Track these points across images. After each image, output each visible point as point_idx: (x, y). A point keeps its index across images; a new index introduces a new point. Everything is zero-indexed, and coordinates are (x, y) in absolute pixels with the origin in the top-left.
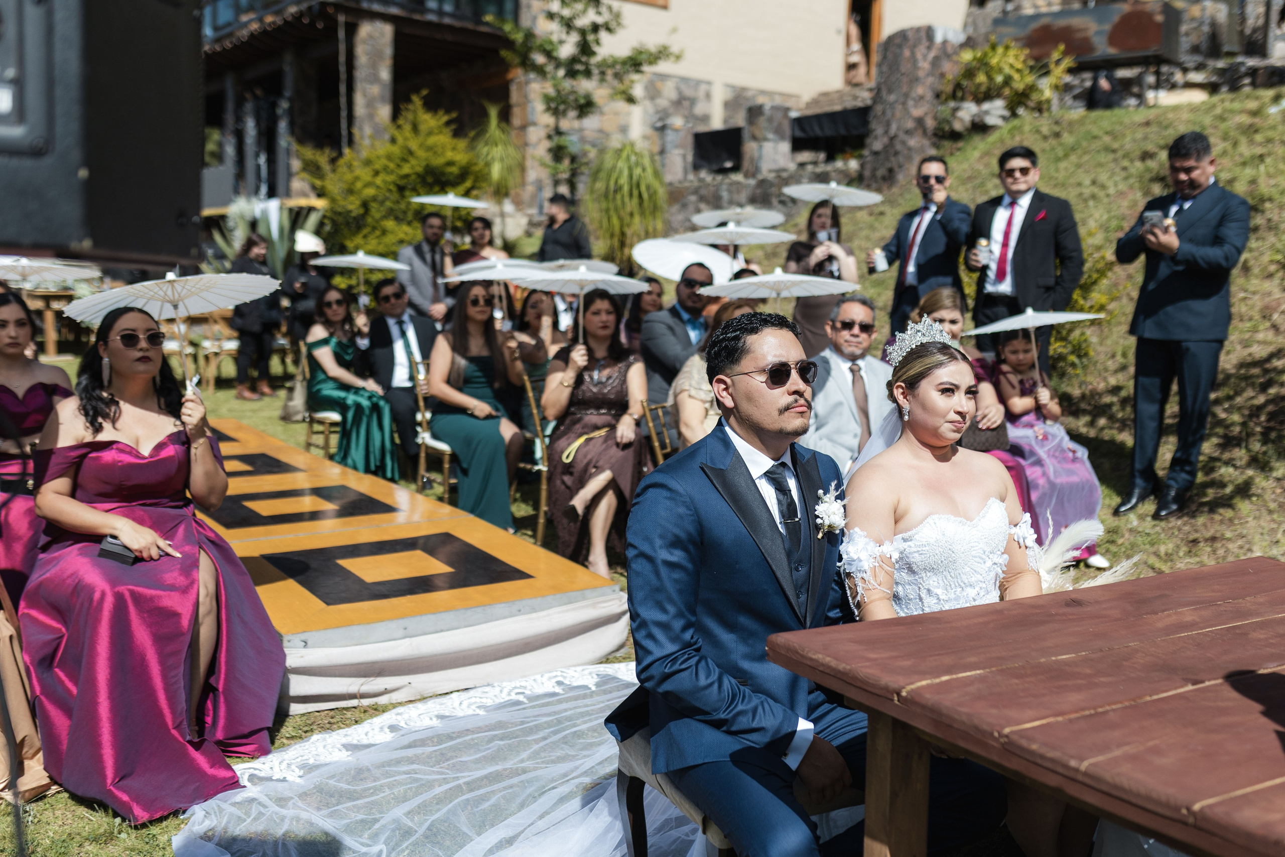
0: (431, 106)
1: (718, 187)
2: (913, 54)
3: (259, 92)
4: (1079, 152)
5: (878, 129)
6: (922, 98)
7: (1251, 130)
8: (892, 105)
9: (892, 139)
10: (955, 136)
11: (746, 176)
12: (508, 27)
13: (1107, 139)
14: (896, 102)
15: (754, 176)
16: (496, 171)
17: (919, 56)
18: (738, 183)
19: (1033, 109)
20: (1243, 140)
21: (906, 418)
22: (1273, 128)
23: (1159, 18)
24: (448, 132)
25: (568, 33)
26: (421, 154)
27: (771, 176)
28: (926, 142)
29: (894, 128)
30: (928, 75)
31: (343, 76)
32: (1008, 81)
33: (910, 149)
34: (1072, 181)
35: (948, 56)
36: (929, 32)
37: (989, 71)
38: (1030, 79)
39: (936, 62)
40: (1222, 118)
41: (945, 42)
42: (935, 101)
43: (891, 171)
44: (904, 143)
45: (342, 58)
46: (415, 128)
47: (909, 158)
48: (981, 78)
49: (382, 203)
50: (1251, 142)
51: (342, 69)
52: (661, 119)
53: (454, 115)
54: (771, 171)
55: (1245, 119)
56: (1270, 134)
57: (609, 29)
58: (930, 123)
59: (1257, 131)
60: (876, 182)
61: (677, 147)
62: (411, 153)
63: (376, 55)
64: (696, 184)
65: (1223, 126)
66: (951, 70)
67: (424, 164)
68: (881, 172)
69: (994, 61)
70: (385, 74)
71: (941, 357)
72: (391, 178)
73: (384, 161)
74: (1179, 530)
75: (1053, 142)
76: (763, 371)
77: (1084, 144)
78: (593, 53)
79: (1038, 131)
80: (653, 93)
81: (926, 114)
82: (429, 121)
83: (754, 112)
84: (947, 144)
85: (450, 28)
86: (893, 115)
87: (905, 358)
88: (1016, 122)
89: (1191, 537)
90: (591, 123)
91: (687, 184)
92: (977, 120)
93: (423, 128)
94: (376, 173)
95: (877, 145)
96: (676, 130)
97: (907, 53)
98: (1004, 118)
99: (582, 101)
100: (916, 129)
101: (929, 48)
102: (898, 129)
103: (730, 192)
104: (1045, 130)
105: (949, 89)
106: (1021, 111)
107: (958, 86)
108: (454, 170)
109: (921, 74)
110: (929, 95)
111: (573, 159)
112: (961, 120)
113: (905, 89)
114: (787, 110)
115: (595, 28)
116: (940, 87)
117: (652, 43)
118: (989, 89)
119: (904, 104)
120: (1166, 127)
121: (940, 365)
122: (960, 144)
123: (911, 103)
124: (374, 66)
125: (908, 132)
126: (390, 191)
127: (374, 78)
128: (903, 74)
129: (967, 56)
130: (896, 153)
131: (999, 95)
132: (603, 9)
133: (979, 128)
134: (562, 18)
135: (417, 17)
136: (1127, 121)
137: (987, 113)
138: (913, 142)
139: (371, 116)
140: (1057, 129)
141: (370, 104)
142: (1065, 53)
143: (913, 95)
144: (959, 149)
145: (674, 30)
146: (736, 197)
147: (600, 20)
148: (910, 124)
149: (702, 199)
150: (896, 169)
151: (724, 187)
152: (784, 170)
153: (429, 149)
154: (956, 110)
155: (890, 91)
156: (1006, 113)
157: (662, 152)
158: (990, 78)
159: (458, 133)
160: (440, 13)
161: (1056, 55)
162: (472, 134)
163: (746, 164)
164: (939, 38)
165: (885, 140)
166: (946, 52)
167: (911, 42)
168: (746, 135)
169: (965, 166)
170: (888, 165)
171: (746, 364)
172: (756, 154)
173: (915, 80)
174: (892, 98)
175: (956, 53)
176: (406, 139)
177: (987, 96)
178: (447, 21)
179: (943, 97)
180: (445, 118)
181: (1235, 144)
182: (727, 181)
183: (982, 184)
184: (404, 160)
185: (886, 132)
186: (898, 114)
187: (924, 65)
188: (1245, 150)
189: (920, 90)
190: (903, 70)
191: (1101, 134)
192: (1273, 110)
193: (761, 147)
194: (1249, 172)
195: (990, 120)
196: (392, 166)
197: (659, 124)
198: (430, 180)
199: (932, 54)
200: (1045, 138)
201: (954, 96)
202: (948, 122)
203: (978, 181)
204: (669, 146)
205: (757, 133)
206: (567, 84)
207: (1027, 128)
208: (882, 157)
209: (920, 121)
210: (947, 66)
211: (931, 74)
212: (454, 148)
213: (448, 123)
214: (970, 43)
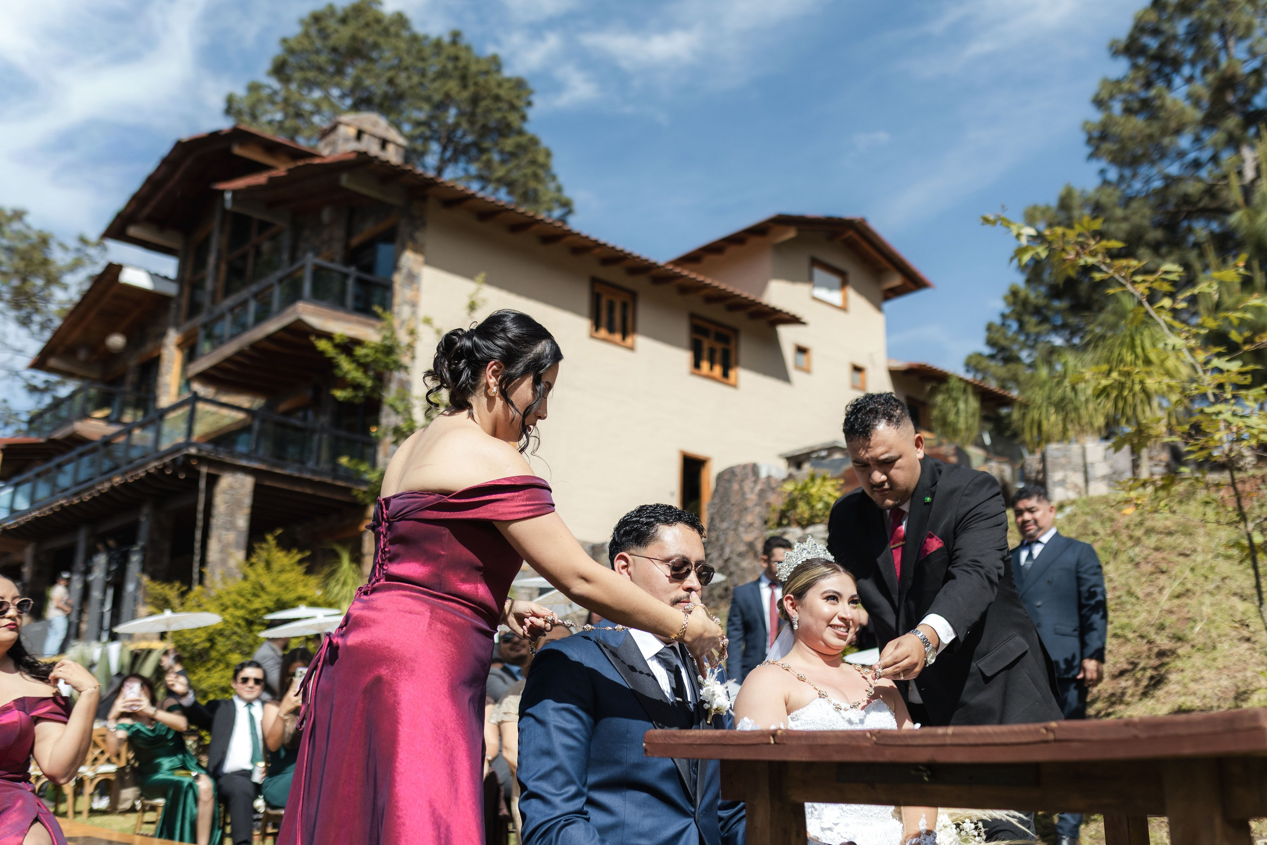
0: (285, 544)
2: (741, 488)
3: (111, 543)
6: (751, 525)
8: (725, 531)
12: (364, 468)
14: (728, 528)
17: (747, 489)
21: (796, 627)
24: (301, 569)
26: (274, 589)
29: (727, 551)
30: (756, 505)
31: (200, 523)
33: (743, 570)
35: (773, 489)
36: (754, 469)
37: (809, 499)
39: (762, 494)
41: (769, 477)
42: (764, 527)
44: (737, 564)
45: (201, 507)
46: (268, 565)
48: (803, 508)
49: (229, 637)
51: (200, 516)
53: (308, 553)
60: (713, 600)
62: (263, 588)
63: (235, 505)
66: (778, 502)
67: (275, 598)
69: (813, 491)
70: (242, 522)
71: (824, 569)
72: (240, 613)
73: (234, 597)
76: (666, 561)
81: (756, 539)
82: (281, 558)
86: (726, 540)
87: (792, 573)
93: (276, 566)
94: (225, 609)
97: (736, 486)
100: (747, 552)
101: (755, 482)
102: (732, 552)
105: (775, 516)
107: (783, 514)
109: (749, 504)
110: (758, 523)
113: (736, 518)
116: (767, 515)
118: (811, 516)
119: (735, 530)
121: (824, 576)
123: (741, 529)
124: (232, 514)
125: (740, 555)
126: (238, 625)
127: (231, 526)
128: (733, 505)
129: (789, 488)
131: (820, 522)
135: (277, 470)
138: (745, 564)
139: (224, 562)
141: (224, 550)
143: (743, 522)
148: (742, 548)
153: (282, 584)
155: (722, 520)
158: (811, 507)
159: (310, 570)
160: (302, 471)
162: (324, 572)
164: (763, 474)
165: (721, 562)
166: (771, 486)
167: (739, 478)
171: (651, 550)
173: (744, 510)
174: (725, 525)
175: (779, 486)
176: (258, 575)
177: (810, 522)
178: (307, 476)
179: (771, 523)
180: (299, 557)
184: (256, 595)
185: (721, 555)
186: (731, 540)
187: (752, 497)
189: (749, 518)
196: (242, 601)
199: (758, 487)
201: (780, 525)
209: (751, 545)
210: (772, 498)
211: (760, 505)
212: (305, 585)
213: (300, 562)
214: (791, 478)
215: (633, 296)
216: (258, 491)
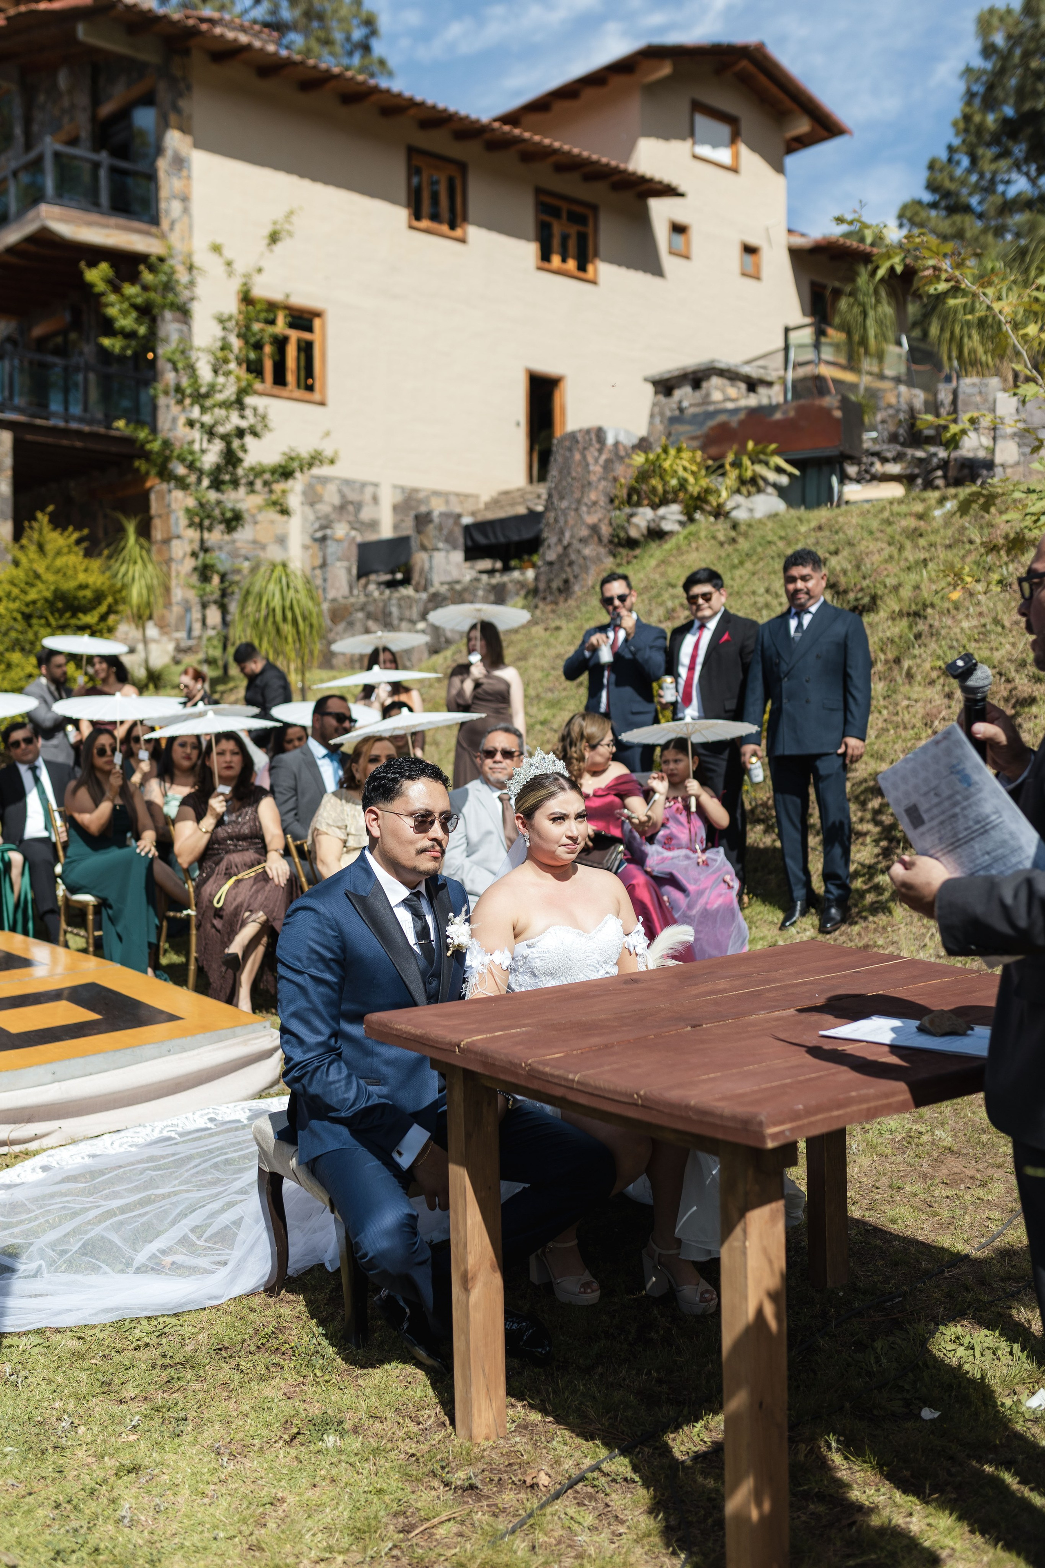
0: (59, 523)
1: (386, 603)
2: (584, 457)
4: (755, 558)
5: (551, 538)
6: (595, 503)
7: (915, 534)
8: (564, 512)
9: (566, 548)
10: (632, 544)
11: (417, 590)
12: (142, 434)
14: (568, 508)
15: (425, 589)
16: (136, 594)
17: (590, 460)
18: (409, 597)
19: (710, 513)
20: (908, 545)
21: (528, 844)
22: (935, 532)
23: (838, 414)
24: (80, 550)
25: (209, 441)
26: (50, 577)
27: (444, 588)
28: (603, 551)
29: (567, 537)
30: (599, 480)
32: (683, 484)
33: (585, 558)
34: (746, 589)
35: (621, 459)
36: (600, 434)
37: (662, 474)
38: (705, 482)
39: (608, 465)
40: (889, 522)
41: (617, 444)
42: (610, 507)
43: (566, 581)
44: (578, 552)
46: (41, 547)
47: (585, 569)
48: (655, 482)
50: (915, 546)
52: (323, 528)
53: (86, 531)
54: (442, 584)
55: (910, 522)
56: (933, 538)
57: (255, 434)
58: (605, 530)
59: (921, 535)
60: (553, 594)
61: (339, 559)
62: (37, 576)
64: (362, 599)
65: (889, 530)
66: (625, 474)
67: (52, 588)
68: (556, 584)
69: (666, 465)
70: (4, 487)
71: (551, 789)
72: (14, 605)
73: (7, 587)
75: (728, 548)
76: (411, 814)
78: (240, 461)
79: (714, 538)
80: (312, 498)
81: (601, 520)
82: (57, 539)
83: (422, 520)
84: (623, 551)
85: (78, 433)
86: (566, 522)
88: (692, 528)
90: (244, 535)
91: (352, 600)
92: (652, 525)
93: (50, 547)
95: (551, 555)
96: (338, 541)
97: (577, 456)
98: (682, 523)
99: (229, 515)
100: (591, 536)
101: (600, 451)
102: (572, 537)
103: (400, 607)
104: (721, 537)
105: (624, 493)
106: (698, 516)
107: (632, 491)
108: (88, 593)
109: (593, 478)
110: (603, 501)
111: (223, 577)
112: (637, 526)
113: (577, 495)
114: (459, 516)
115: (240, 433)
116: (614, 492)
117: (304, 450)
118: (665, 492)
119: (577, 510)
121: (550, 796)
122: (637, 552)
123: (584, 509)
125: (583, 540)
128: (573, 479)
129: (639, 459)
130: (571, 564)
131: (674, 501)
132: (248, 413)
133: (656, 534)
134: (203, 425)
135: (39, 422)
137: (663, 518)
138: (587, 551)
143: (586, 500)
144: (635, 557)
145: (327, 434)
146: (407, 614)
147: (244, 424)
148: (584, 532)
149: (369, 616)
150: (572, 579)
151: (394, 602)
152: (458, 582)
153: (58, 571)
154: (632, 515)
155: (562, 498)
156: (683, 518)
157: (324, 565)
158: (665, 483)
159: (89, 554)
160: (67, 418)
162: (107, 552)
163: (416, 577)
164: (610, 440)
165: (560, 549)
166: (619, 454)
167: (580, 446)
168: (414, 544)
169: (641, 575)
170: (564, 576)
171: (397, 805)
172: (427, 566)
173: (587, 485)
174: (564, 504)
175: (629, 456)
176: (31, 561)
177: (664, 502)
178: (74, 425)
179: (617, 502)
180: (76, 536)
181: (901, 548)
182: (396, 595)
183: (659, 595)
184: (32, 585)
185: (560, 541)
186: (571, 522)
187: (596, 469)
188: (910, 555)
189: (593, 496)
190: (574, 474)
191: (775, 539)
192: (938, 513)
193: (431, 557)
194: (912, 577)
195: (667, 526)
196: (16, 591)
197: (319, 535)
198: (59, 604)
199: (604, 457)
200: (722, 544)
201: (629, 501)
202: (623, 528)
203: (654, 592)
204: (329, 560)
205: (426, 543)
206: (212, 496)
207: (703, 534)
208: (556, 567)
209: (594, 529)
210: (620, 470)
211: (604, 479)
212: (87, 570)
213: (79, 542)
214: (643, 445)
216: (19, 448)
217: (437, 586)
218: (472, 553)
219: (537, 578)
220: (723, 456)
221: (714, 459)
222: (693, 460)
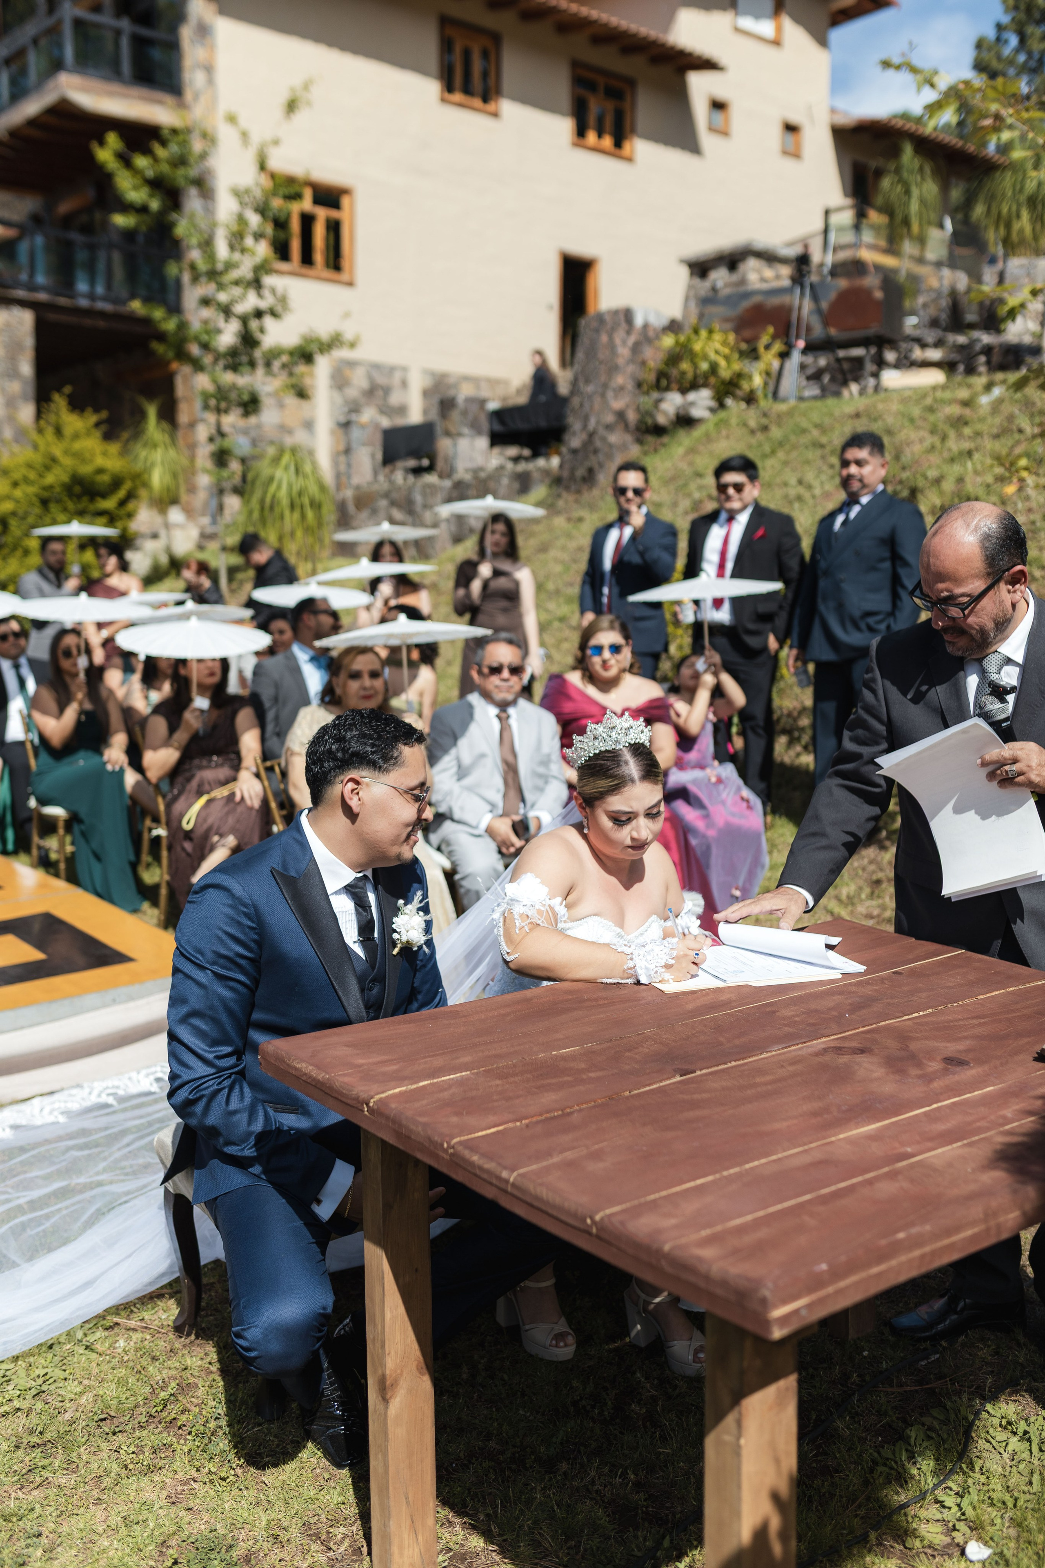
0: (77, 405)
1: (410, 490)
2: (611, 339)
4: (787, 447)
5: (576, 425)
6: (622, 388)
7: (959, 422)
8: (590, 397)
9: (591, 435)
10: (659, 431)
11: (441, 476)
12: (158, 314)
13: (815, 433)
14: (594, 393)
15: (449, 476)
16: (157, 478)
17: (618, 341)
18: (433, 485)
19: (742, 399)
20: (952, 434)
22: (982, 420)
23: (879, 295)
24: (97, 434)
25: (226, 321)
26: (67, 461)
27: (468, 477)
28: (628, 438)
29: (592, 423)
30: (628, 363)
32: (714, 368)
33: (611, 446)
34: (778, 480)
35: (650, 341)
36: (628, 315)
37: (692, 356)
38: (737, 366)
39: (636, 348)
40: (931, 410)
41: (646, 325)
42: (637, 392)
43: (591, 471)
44: (604, 439)
46: (58, 432)
47: (607, 461)
48: (685, 366)
49: (23, 518)
50: (960, 436)
52: (349, 412)
53: (104, 414)
54: (466, 471)
55: (955, 410)
56: (979, 427)
57: (274, 314)
58: (632, 417)
59: (966, 423)
60: (576, 484)
61: (363, 445)
62: (54, 460)
63: (16, 347)
64: (387, 486)
65: (932, 418)
66: (654, 358)
67: (70, 472)
68: (581, 472)
69: (697, 347)
70: (26, 368)
72: (31, 490)
73: (24, 471)
74: (864, 869)
75: (760, 436)
77: (793, 438)
78: (258, 342)
79: (745, 425)
81: (627, 406)
82: (73, 422)
83: (446, 405)
84: (650, 439)
86: (592, 407)
88: (722, 414)
89: (874, 878)
90: (264, 418)
91: (377, 487)
92: (682, 412)
93: (68, 431)
94: (15, 484)
95: (576, 442)
96: (363, 427)
97: (604, 338)
98: (712, 410)
99: (246, 397)
100: (617, 423)
101: (629, 332)
102: (597, 423)
103: (423, 495)
104: (752, 423)
105: (652, 377)
106: (729, 402)
107: (661, 374)
108: (105, 478)
109: (621, 361)
110: (630, 385)
111: (243, 461)
112: (665, 413)
113: (604, 379)
114: (485, 401)
115: (259, 314)
116: (642, 377)
117: (324, 332)
118: (695, 377)
119: (603, 395)
120: (875, 420)
122: (665, 439)
123: (610, 394)
124: (12, 359)
125: (609, 427)
127: (13, 374)
128: (601, 362)
129: (668, 341)
130: (596, 452)
131: (705, 385)
132: (266, 293)
133: (685, 421)
134: (218, 304)
135: (65, 302)
136: (837, 412)
137: (692, 404)
138: (614, 438)
139: (12, 417)
140: (765, 421)
141: (11, 404)
142: (774, 337)
143: (613, 385)
144: (664, 445)
145: (347, 315)
146: (430, 501)
147: (263, 305)
148: (610, 418)
149: (393, 502)
150: (597, 467)
151: (418, 489)
152: (482, 469)
153: (75, 455)
154: (659, 401)
155: (588, 383)
156: (713, 404)
157: (348, 451)
158: (695, 367)
159: (108, 437)
160: (92, 296)
161: (765, 339)
162: (125, 435)
163: (440, 464)
164: (639, 321)
165: (584, 436)
166: (647, 336)
167: (607, 327)
168: (439, 430)
169: (668, 467)
170: (588, 464)
172: (450, 452)
173: (613, 369)
174: (590, 389)
175: (658, 337)
176: (49, 445)
177: (694, 386)
179: (645, 388)
180: (94, 419)
181: (944, 438)
182: (421, 482)
184: (47, 468)
185: (585, 427)
186: (597, 407)
187: (624, 352)
188: (954, 445)
189: (620, 380)
190: (601, 357)
192: (985, 400)
193: (455, 445)
194: (957, 469)
195: (697, 412)
196: (32, 475)
197: (345, 419)
198: (77, 489)
199: (632, 339)
200: (753, 432)
201: (657, 386)
202: (651, 415)
203: (680, 482)
204: (354, 445)
205: (451, 428)
206: (228, 378)
207: (734, 421)
208: (581, 455)
209: (621, 415)
210: (648, 353)
211: (633, 362)
212: (105, 454)
213: (97, 425)
214: (673, 327)
215: (496, 38)
216: (42, 329)
217: (462, 472)
218: (497, 439)
219: (561, 466)
220: (756, 338)
221: (747, 341)
222: (724, 343)
